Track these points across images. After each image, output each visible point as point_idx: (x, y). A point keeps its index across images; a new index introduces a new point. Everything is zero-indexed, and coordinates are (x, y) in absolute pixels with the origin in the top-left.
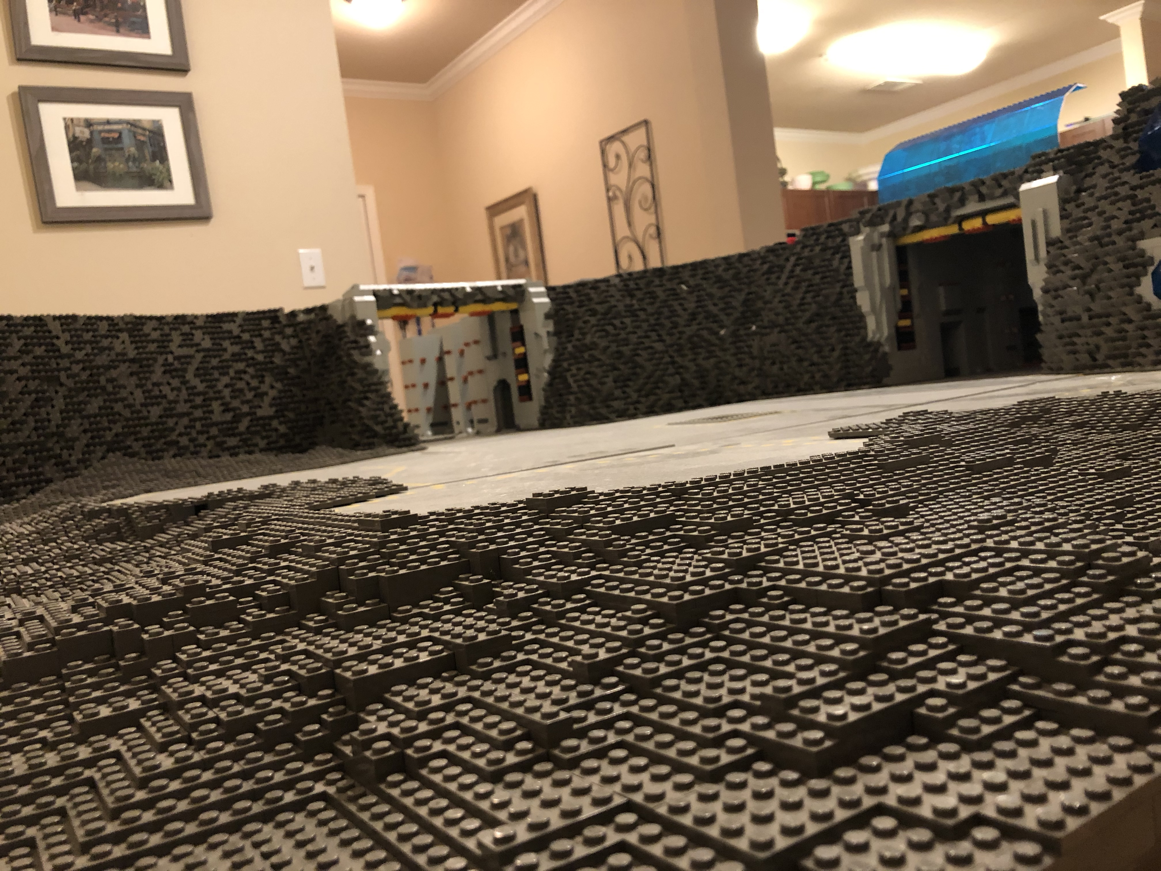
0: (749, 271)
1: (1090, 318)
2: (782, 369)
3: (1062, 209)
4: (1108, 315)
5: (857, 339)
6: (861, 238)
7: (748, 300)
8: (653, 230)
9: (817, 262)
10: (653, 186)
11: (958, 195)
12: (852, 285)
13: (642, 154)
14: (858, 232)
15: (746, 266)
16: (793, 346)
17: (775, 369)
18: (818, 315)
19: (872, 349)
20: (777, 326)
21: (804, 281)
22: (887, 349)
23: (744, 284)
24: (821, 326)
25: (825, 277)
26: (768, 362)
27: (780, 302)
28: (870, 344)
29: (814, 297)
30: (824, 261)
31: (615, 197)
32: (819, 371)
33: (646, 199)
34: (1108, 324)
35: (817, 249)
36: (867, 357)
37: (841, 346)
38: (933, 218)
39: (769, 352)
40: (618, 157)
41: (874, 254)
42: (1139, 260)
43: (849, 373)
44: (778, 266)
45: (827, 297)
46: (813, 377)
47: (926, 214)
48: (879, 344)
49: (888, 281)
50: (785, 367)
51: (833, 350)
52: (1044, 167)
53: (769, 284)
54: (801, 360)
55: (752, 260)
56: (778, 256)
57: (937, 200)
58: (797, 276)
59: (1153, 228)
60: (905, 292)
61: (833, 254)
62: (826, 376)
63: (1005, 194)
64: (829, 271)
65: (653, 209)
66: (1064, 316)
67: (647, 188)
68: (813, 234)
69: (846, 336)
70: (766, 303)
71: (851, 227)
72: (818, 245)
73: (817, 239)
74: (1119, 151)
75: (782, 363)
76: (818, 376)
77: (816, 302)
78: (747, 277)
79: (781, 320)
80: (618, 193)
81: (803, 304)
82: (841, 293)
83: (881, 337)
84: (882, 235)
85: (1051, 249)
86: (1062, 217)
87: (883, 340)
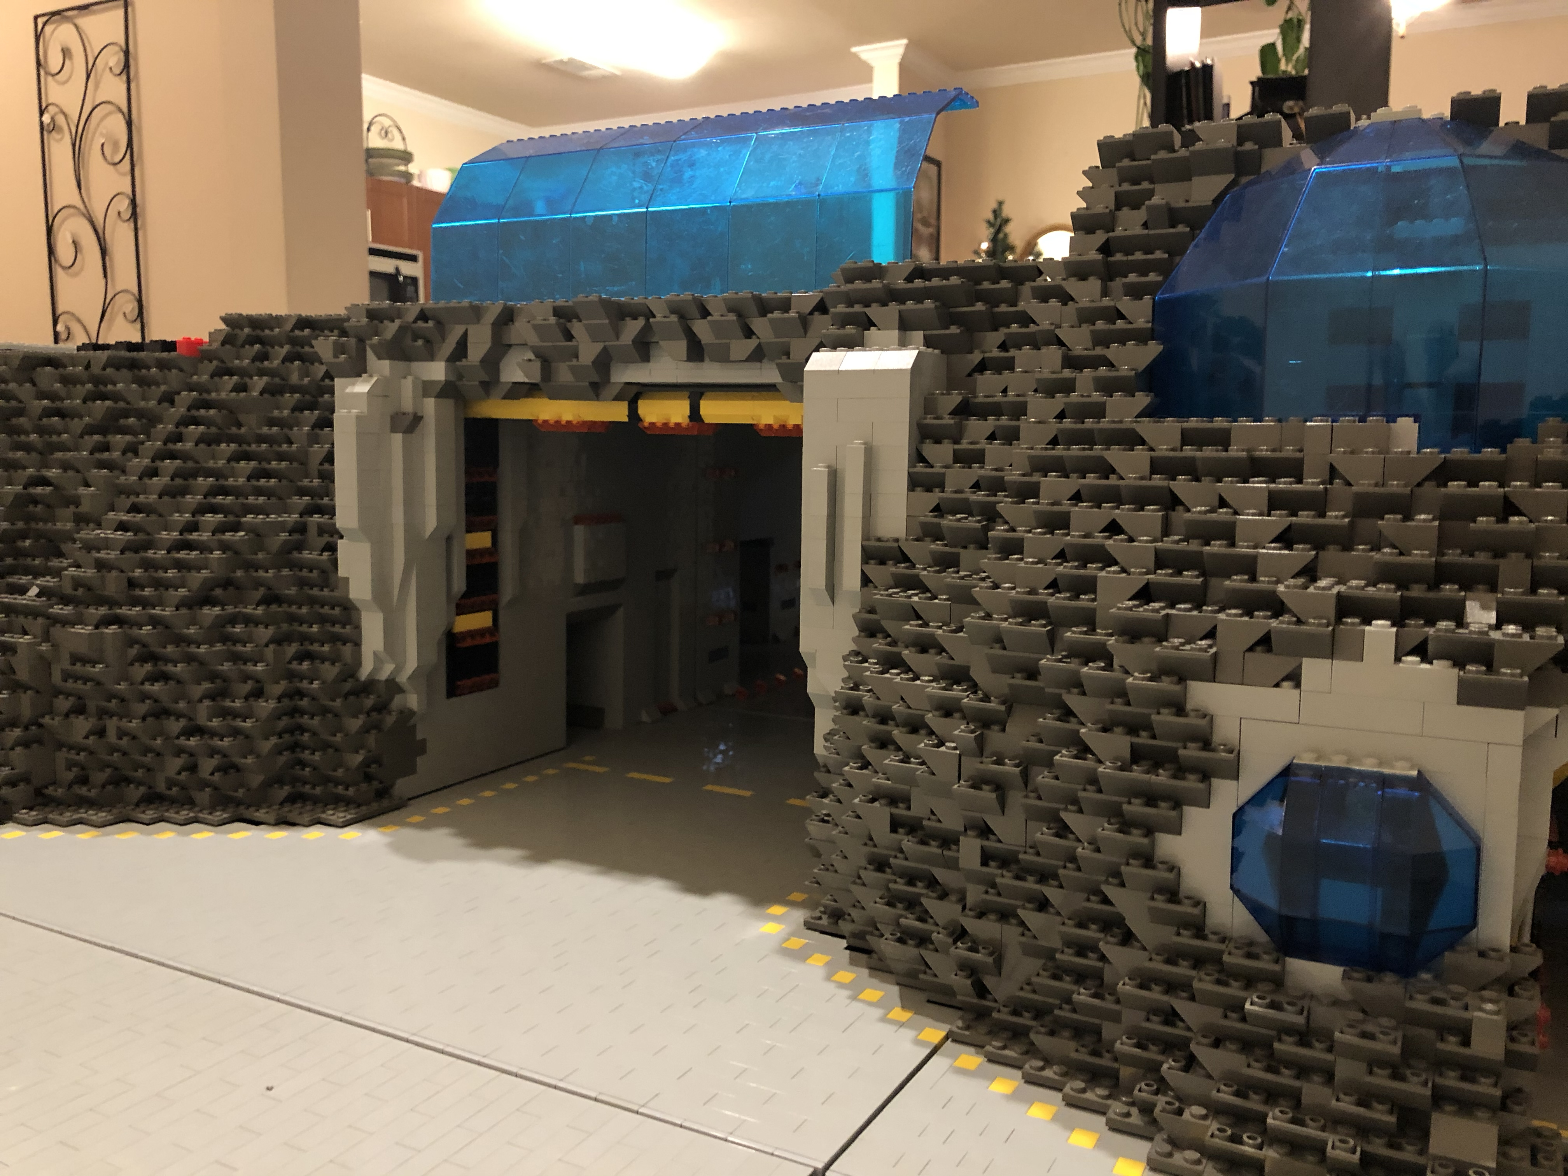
0: (48, 413)
1: (986, 858)
2: (101, 733)
3: (918, 457)
4: (1045, 876)
5: (330, 671)
6: (362, 387)
7: (35, 501)
8: (123, 205)
9: (251, 423)
10: (129, 123)
11: (633, 328)
12: (331, 511)
13: (114, 59)
14: (358, 370)
15: (41, 396)
16: (142, 670)
17: (82, 725)
18: (228, 583)
19: (369, 702)
20: (101, 601)
21: (208, 473)
22: (413, 701)
23: (27, 448)
24: (233, 620)
25: (268, 475)
26: (63, 704)
27: (122, 527)
28: (369, 686)
29: (221, 529)
30: (272, 422)
31: (54, 127)
32: (213, 752)
33: (116, 145)
34: (1043, 905)
35: (259, 383)
36: (355, 724)
37: (282, 686)
38: (564, 374)
39: (67, 676)
40: (66, 53)
41: (398, 438)
42: (1191, 752)
43: (303, 764)
44: (140, 414)
45: (257, 533)
46: (192, 768)
47: (546, 362)
48: (393, 686)
49: (431, 523)
50: (112, 725)
51: (258, 693)
52: (874, 312)
53: (101, 465)
54: (161, 713)
55: (66, 380)
56: (144, 382)
57: (577, 328)
58: (184, 456)
59: (1251, 649)
60: (482, 540)
61: (298, 408)
62: (228, 768)
63: (758, 356)
64: (281, 457)
65: (126, 165)
66: (900, 811)
67: (118, 125)
68: (251, 341)
69: (301, 657)
70: (81, 520)
71: (339, 349)
72: (261, 373)
73: (263, 357)
74: (1087, 317)
75: (103, 713)
76: (207, 765)
77: (224, 547)
78: (42, 431)
79: (113, 584)
80: (61, 120)
81: (189, 546)
82: (301, 529)
83: (399, 669)
84: (426, 388)
85: (873, 570)
86: (914, 483)
87: (403, 679)
